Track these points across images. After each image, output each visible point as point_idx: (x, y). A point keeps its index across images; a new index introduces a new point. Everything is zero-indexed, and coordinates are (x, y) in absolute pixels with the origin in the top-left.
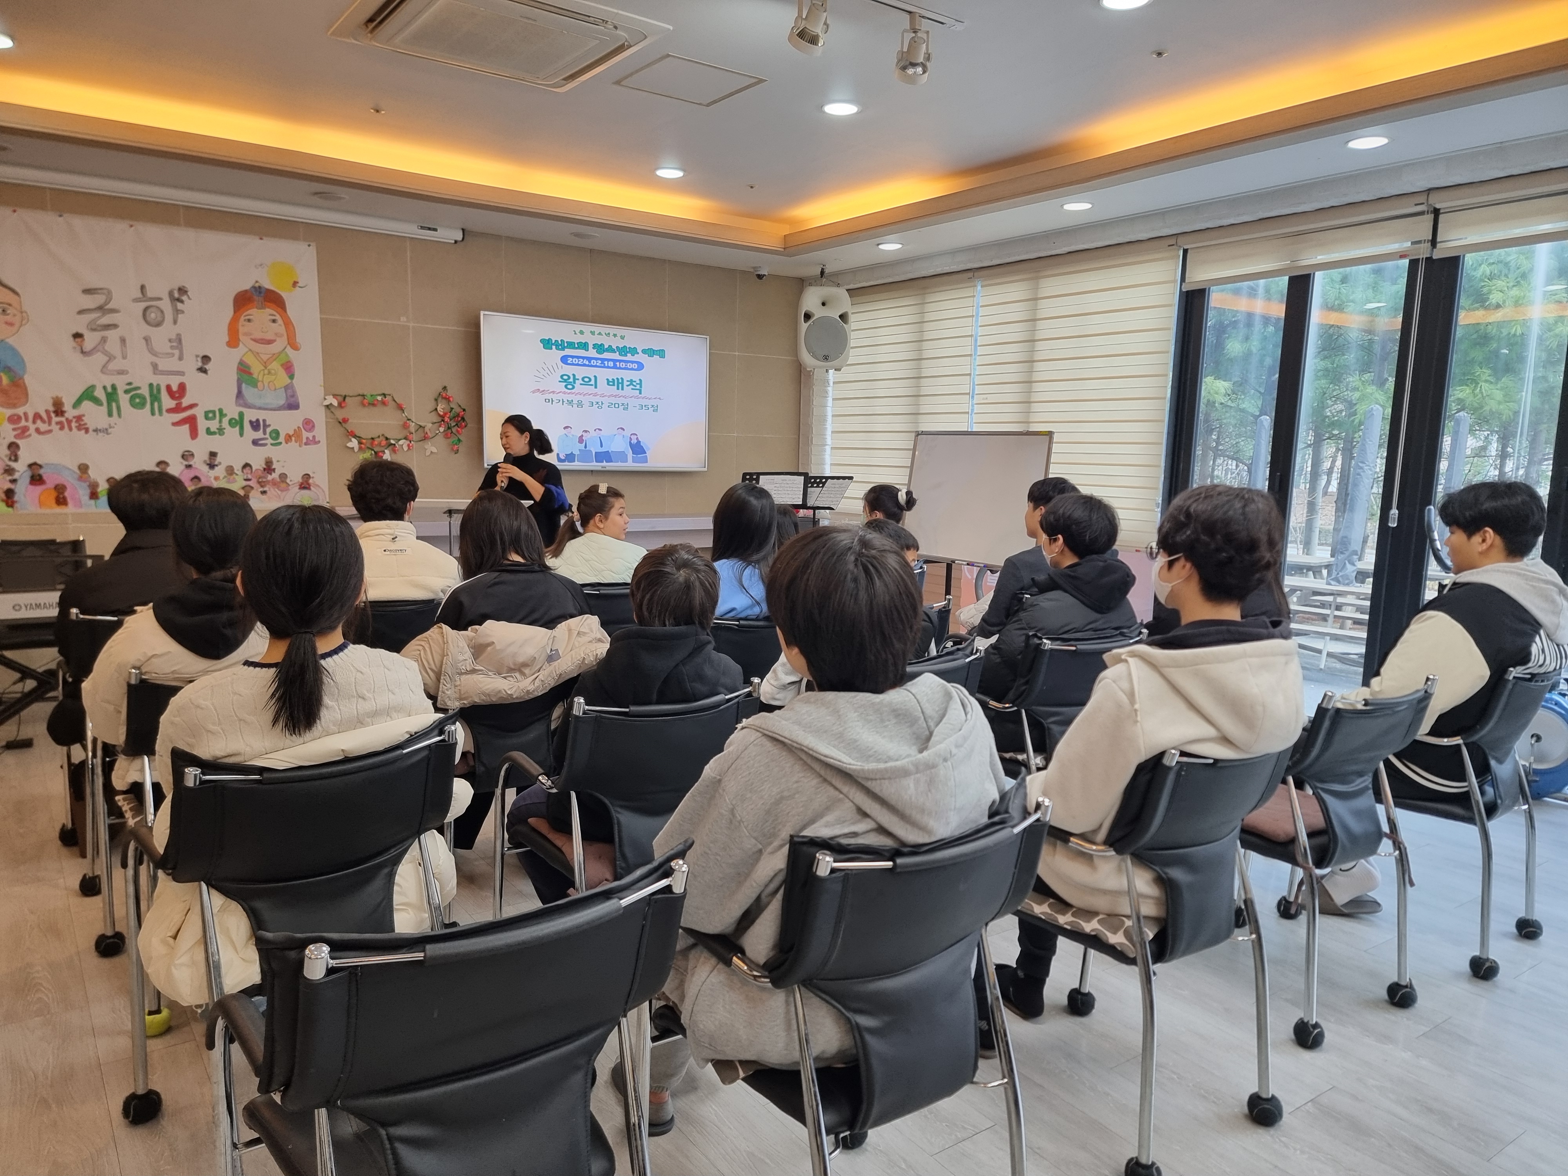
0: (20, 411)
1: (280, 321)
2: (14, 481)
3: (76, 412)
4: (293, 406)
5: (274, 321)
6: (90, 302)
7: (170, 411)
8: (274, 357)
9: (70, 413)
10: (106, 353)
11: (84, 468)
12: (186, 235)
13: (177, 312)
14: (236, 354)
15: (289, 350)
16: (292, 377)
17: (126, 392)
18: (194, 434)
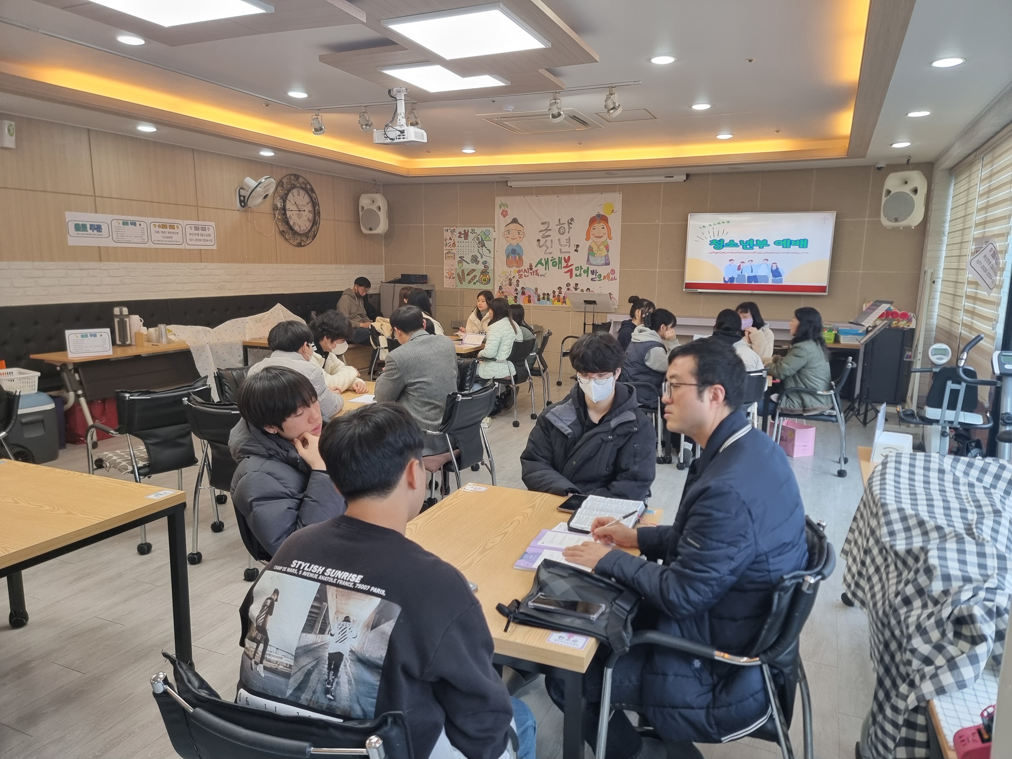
0: (520, 269)
1: (606, 228)
2: (517, 294)
3: (536, 269)
4: (607, 264)
5: (603, 228)
6: (544, 227)
7: (564, 267)
8: (602, 243)
9: (534, 269)
10: (546, 246)
11: (536, 289)
12: (576, 197)
13: (570, 228)
14: (589, 243)
15: (608, 240)
16: (608, 252)
17: (551, 260)
18: (571, 277)
